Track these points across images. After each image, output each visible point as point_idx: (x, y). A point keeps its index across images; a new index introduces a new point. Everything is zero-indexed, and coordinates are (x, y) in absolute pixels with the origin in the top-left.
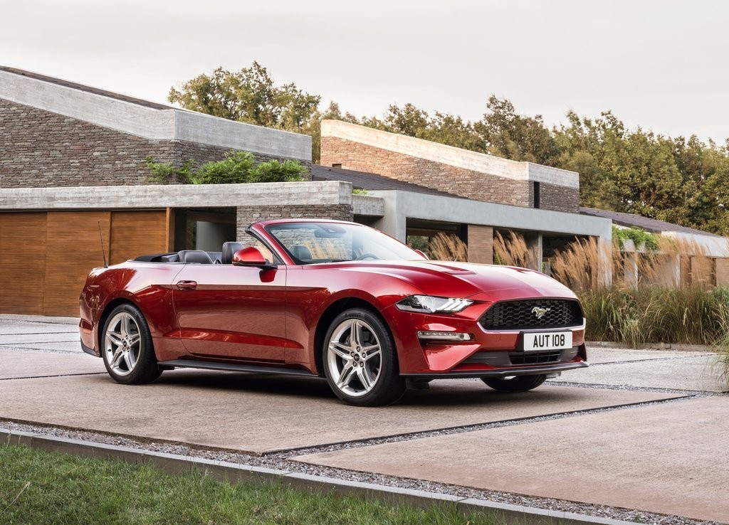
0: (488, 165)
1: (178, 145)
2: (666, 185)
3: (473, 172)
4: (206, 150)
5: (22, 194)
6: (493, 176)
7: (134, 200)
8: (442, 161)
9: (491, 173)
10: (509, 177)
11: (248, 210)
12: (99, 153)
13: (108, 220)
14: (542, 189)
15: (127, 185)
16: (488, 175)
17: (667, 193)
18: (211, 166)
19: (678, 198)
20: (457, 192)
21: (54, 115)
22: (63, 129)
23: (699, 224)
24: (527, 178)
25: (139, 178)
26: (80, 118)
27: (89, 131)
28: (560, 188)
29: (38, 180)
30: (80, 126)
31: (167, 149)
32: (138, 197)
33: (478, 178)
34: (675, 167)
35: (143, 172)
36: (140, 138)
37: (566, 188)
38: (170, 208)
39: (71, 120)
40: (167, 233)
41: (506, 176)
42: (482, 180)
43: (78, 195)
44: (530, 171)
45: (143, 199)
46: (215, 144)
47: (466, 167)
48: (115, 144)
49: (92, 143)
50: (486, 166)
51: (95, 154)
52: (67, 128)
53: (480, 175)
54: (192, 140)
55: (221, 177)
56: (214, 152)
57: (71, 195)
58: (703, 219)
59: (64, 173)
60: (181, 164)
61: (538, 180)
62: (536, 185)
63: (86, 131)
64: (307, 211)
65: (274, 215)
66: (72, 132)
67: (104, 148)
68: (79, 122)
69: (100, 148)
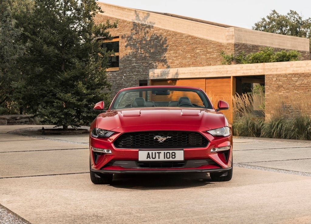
1: (236, 45)
4: (251, 47)
5: (165, 72)
11: (270, 76)
12: (199, 51)
13: (204, 83)
15: (212, 66)
18: (252, 55)
21: (179, 33)
22: (183, 39)
25: (218, 62)
26: (190, 34)
27: (194, 40)
29: (172, 65)
30: (190, 38)
31: (230, 47)
35: (220, 59)
36: (218, 42)
38: (234, 77)
39: (186, 35)
40: (232, 90)
43: (190, 71)
46: (256, 44)
48: (206, 46)
49: (196, 46)
51: (198, 51)
52: (184, 39)
54: (243, 42)
55: (256, 60)
56: (255, 48)
57: (186, 72)
59: (184, 61)
60: (238, 54)
63: (193, 40)
64: (300, 76)
65: (283, 79)
66: (187, 41)
67: (201, 48)
68: (190, 36)
69: (200, 48)
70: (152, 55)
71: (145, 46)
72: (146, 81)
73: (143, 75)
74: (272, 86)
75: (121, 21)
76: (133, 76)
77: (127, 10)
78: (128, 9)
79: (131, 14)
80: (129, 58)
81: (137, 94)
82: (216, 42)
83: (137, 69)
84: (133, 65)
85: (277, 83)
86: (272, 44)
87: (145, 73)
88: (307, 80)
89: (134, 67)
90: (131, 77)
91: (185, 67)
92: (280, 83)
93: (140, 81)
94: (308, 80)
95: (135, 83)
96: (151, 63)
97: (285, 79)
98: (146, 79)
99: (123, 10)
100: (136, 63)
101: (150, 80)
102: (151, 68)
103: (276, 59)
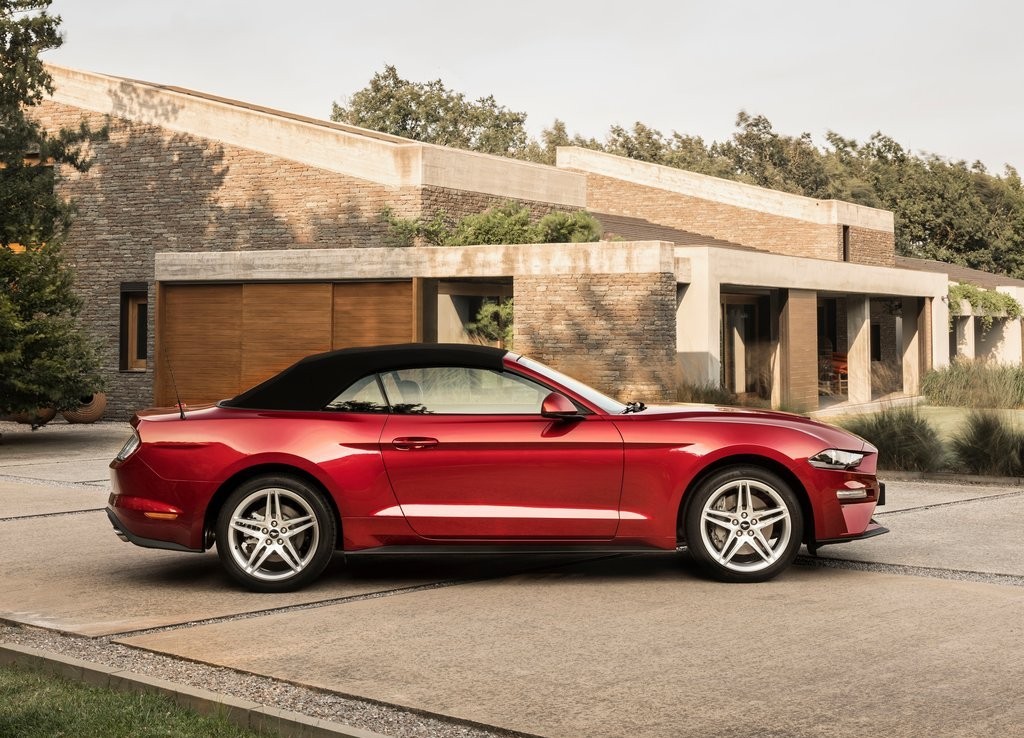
0: (781, 204)
1: (427, 192)
2: (967, 224)
3: (763, 214)
4: (461, 197)
5: (208, 261)
6: (788, 219)
7: (367, 268)
8: (719, 200)
9: (786, 215)
10: (811, 220)
11: (529, 281)
12: (315, 204)
13: (329, 295)
14: (852, 235)
15: (356, 247)
16: (783, 218)
17: (968, 232)
18: (474, 220)
19: (981, 239)
20: (740, 241)
21: (250, 153)
22: (264, 171)
23: (1009, 271)
24: (835, 221)
25: (372, 237)
26: (287, 156)
27: (300, 173)
28: (873, 233)
29: (229, 240)
30: (287, 167)
31: (411, 197)
32: (371, 263)
33: (769, 221)
34: (976, 200)
35: (378, 229)
36: (373, 183)
37: (880, 232)
38: (419, 278)
39: (274, 159)
40: (414, 313)
41: (806, 219)
42: (774, 224)
43: (286, 261)
44: (838, 212)
45: (379, 266)
46: (470, 189)
47: (752, 207)
48: (337, 191)
49: (304, 190)
50: (778, 207)
51: (310, 205)
52: (268, 170)
53: (772, 218)
54: (442, 185)
55: (487, 235)
56: (472, 201)
57: (276, 262)
58: (1014, 264)
59: (266, 231)
60: (430, 218)
61: (848, 224)
62: (846, 228)
63: (296, 174)
64: (614, 282)
65: (567, 288)
66: (277, 175)
67: (322, 197)
68: (285, 162)
69: (316, 197)
70: (164, 212)
71: (141, 185)
72: (145, 285)
73: (133, 267)
74: (534, 307)
75: (61, 109)
76: (99, 271)
77: (81, 77)
78: (84, 75)
79: (95, 89)
80: (86, 218)
81: (113, 323)
82: (367, 181)
83: (112, 251)
84: (99, 237)
85: (550, 298)
86: (505, 188)
87: (140, 263)
88: (633, 293)
89: (105, 244)
90: (94, 274)
91: (269, 247)
92: (558, 298)
93: (123, 284)
94: (637, 292)
95: (106, 291)
96: (161, 234)
97: (571, 288)
98: (142, 279)
99: (68, 78)
100: (109, 232)
101: (158, 285)
102: (159, 249)
103: (546, 236)
